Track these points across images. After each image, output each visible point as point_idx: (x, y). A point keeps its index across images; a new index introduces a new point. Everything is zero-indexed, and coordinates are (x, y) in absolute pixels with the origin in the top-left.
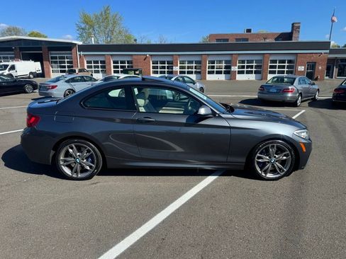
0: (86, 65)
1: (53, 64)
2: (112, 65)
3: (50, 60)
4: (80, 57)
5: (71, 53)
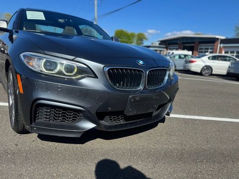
3: (199, 50)
4: (220, 48)
5: (214, 46)
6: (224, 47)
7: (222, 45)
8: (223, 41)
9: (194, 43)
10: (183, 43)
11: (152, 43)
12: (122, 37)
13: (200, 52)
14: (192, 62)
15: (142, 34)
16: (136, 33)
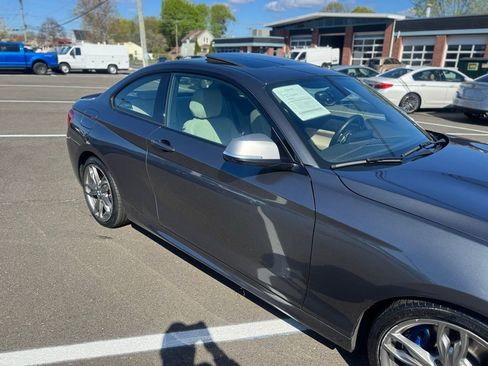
0: (402, 52)
1: (356, 52)
2: (446, 51)
3: (353, 46)
4: (395, 41)
5: (383, 35)
6: (403, 37)
7: (399, 33)
8: (402, 26)
9: (343, 30)
10: (322, 31)
11: (255, 32)
12: (180, 15)
13: (355, 49)
14: (383, 86)
15: (222, 8)
16: (210, 5)
